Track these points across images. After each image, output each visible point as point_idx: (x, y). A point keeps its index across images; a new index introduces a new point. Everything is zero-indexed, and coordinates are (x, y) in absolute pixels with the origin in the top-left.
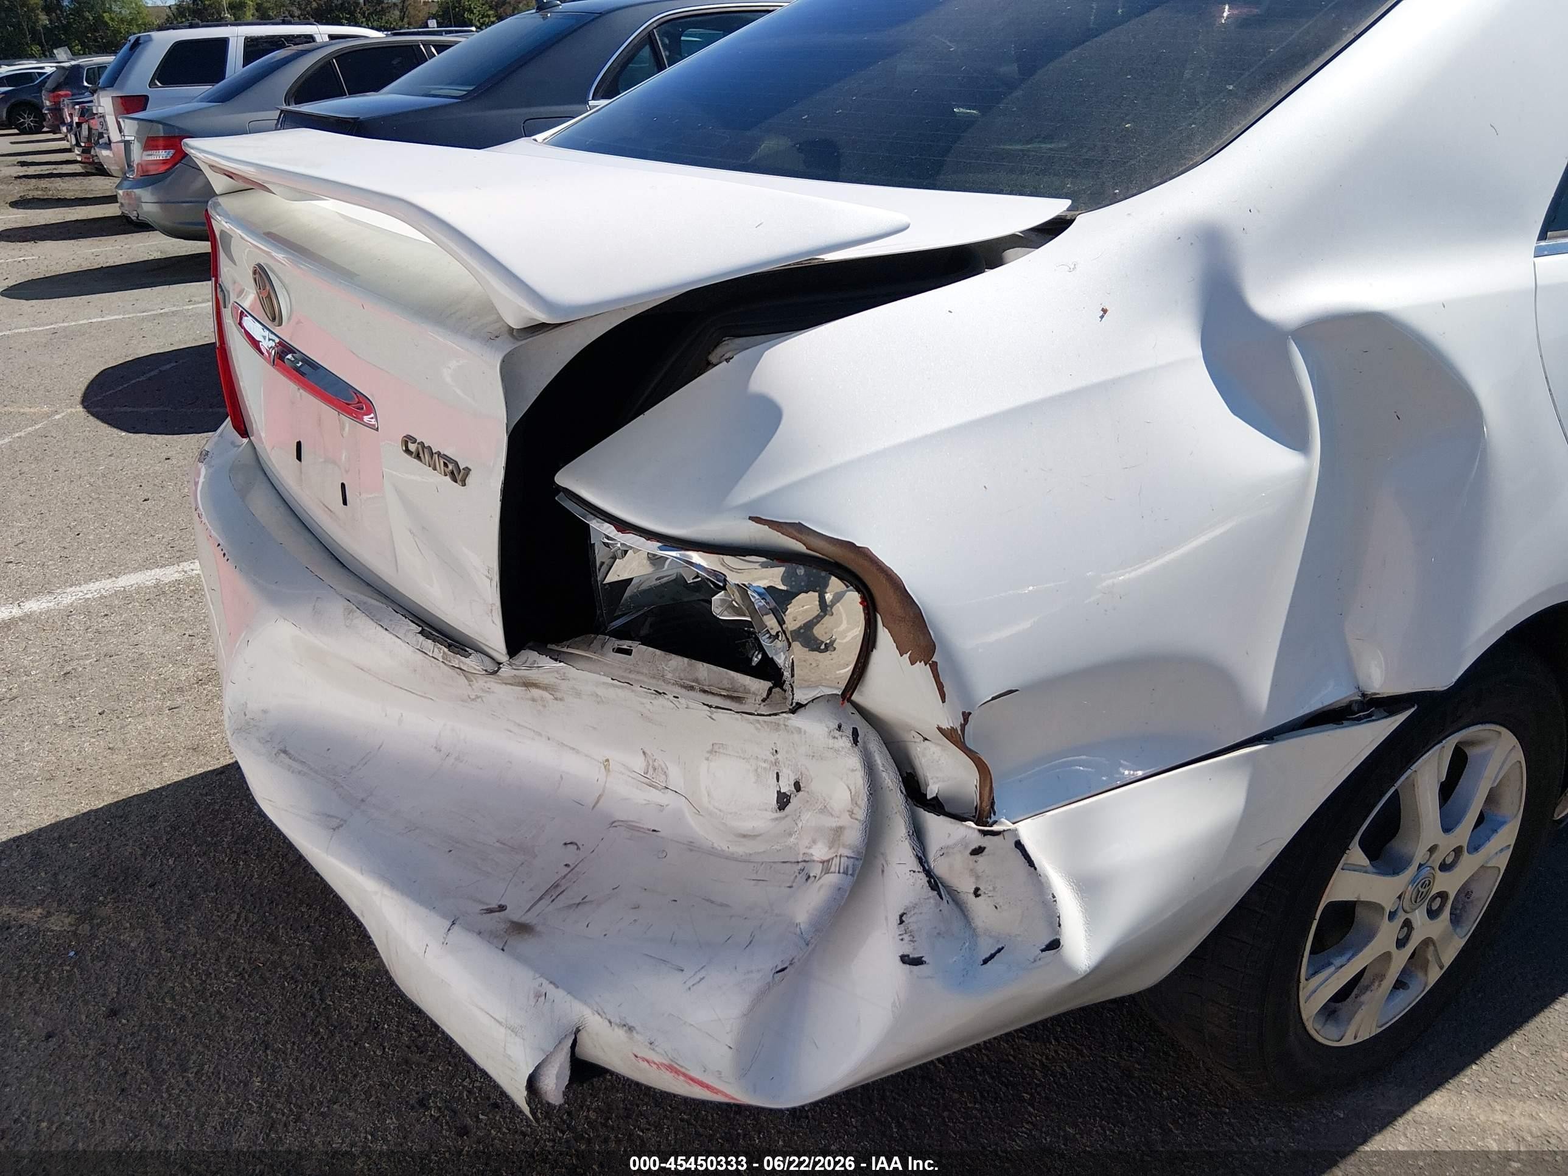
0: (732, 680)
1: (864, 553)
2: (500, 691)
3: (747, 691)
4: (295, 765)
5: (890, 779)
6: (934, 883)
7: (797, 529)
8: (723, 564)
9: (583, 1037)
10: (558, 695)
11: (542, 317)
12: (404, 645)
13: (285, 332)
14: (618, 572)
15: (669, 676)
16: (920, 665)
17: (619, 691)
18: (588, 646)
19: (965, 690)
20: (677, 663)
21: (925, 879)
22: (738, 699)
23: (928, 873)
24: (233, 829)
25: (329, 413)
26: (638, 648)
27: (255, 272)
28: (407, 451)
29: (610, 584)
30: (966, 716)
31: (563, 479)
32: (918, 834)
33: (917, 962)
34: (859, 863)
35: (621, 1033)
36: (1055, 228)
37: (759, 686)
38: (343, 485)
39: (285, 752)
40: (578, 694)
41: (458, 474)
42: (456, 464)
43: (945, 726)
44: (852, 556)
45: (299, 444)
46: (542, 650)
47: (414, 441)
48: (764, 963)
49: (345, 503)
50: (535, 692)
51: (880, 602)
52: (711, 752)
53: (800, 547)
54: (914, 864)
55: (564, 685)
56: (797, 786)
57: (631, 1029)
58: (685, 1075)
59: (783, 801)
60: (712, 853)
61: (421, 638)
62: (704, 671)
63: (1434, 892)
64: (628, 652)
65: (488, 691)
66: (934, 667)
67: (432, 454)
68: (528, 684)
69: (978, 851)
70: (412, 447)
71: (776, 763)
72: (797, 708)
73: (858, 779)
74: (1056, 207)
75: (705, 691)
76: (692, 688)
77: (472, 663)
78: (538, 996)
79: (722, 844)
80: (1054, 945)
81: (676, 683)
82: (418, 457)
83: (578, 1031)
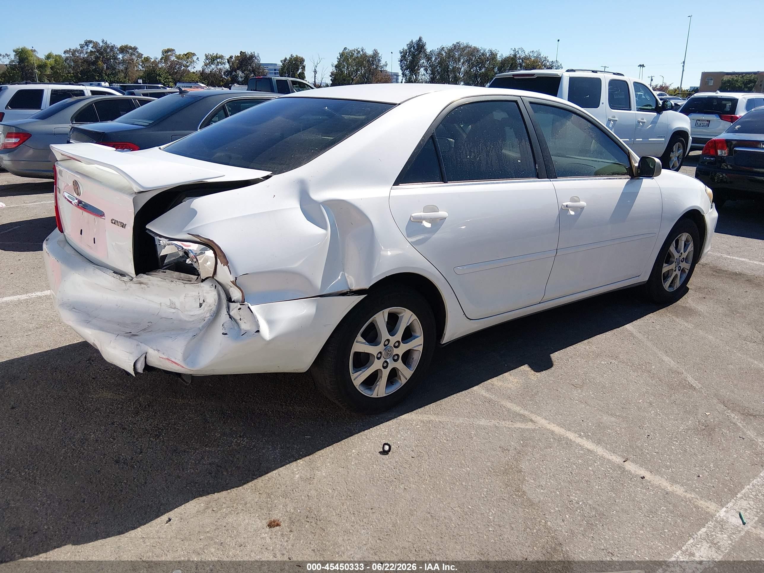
0: (189, 277)
1: (212, 241)
2: (133, 286)
3: (192, 279)
4: (77, 311)
5: (223, 296)
6: (231, 317)
7: (198, 236)
8: (182, 244)
9: (147, 354)
10: (148, 286)
11: (142, 190)
12: (109, 276)
13: (81, 198)
14: (163, 253)
15: (174, 277)
16: (225, 266)
17: (163, 282)
18: (155, 272)
19: (236, 272)
20: (177, 274)
21: (228, 316)
22: (190, 281)
23: (229, 315)
24: (51, 366)
25: (92, 217)
26: (167, 271)
27: (73, 182)
28: (112, 223)
29: (162, 256)
30: (236, 278)
31: (147, 227)
32: (228, 308)
33: (226, 334)
34: (215, 314)
35: (156, 352)
36: (267, 177)
37: (195, 277)
38: (94, 238)
39: (74, 308)
40: (153, 285)
41: (123, 226)
42: (123, 224)
43: (232, 280)
44: (209, 242)
45: (81, 230)
46: (144, 273)
47: (114, 220)
48: (191, 334)
49: (94, 243)
50: (142, 285)
51: (217, 254)
52: (185, 296)
53: (199, 241)
54: (226, 313)
55: (149, 283)
56: (204, 301)
57: (159, 350)
58: (171, 361)
59: (201, 305)
60: (185, 321)
61: (113, 274)
62: (183, 275)
63: (394, 354)
64: (165, 272)
65: (130, 287)
66: (228, 267)
67: (118, 222)
68: (141, 283)
69: (240, 309)
70: (113, 221)
71: (199, 296)
72: (203, 281)
73: (216, 297)
74: (268, 173)
75: (182, 280)
76: (180, 279)
77: (125, 279)
78: (137, 345)
79: (187, 319)
80: (258, 331)
81: (176, 279)
82: (115, 223)
83: (146, 353)
